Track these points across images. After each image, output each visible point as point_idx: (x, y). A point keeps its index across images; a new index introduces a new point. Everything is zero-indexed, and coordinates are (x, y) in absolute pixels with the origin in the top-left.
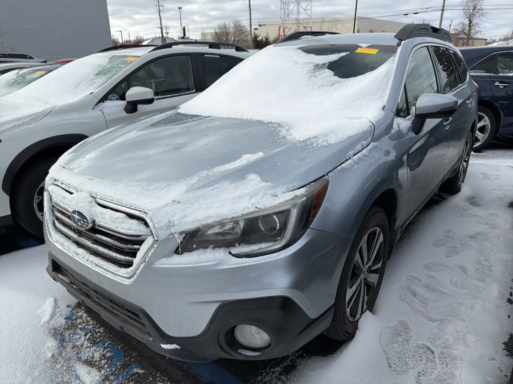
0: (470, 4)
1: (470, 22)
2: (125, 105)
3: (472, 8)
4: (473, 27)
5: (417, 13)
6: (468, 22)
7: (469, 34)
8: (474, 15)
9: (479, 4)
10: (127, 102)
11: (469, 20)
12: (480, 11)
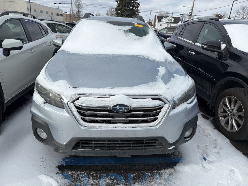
0: (77, 2)
1: (79, 10)
2: (3, 51)
3: (78, 4)
4: (80, 12)
5: (61, 4)
6: (78, 10)
7: (79, 16)
8: (80, 7)
9: (81, 2)
10: (4, 49)
11: (78, 9)
12: (81, 6)
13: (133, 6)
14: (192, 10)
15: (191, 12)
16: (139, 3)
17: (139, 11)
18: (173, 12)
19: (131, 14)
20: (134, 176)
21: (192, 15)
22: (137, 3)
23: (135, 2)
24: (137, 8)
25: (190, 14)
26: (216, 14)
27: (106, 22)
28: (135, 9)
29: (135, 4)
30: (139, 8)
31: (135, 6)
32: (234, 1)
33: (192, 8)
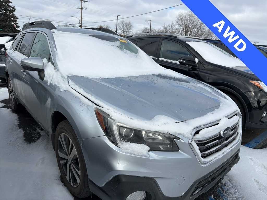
13: (6, 10)
14: (81, 20)
15: (80, 22)
16: (14, 7)
17: (15, 16)
18: (59, 21)
19: (5, 19)
20: (214, 197)
21: (82, 26)
22: (11, 6)
23: (8, 5)
24: (13, 13)
25: (80, 25)
26: (100, 26)
27: (90, 35)
28: (10, 13)
29: (8, 8)
30: (15, 13)
31: (9, 10)
32: (118, 16)
33: (80, 19)
